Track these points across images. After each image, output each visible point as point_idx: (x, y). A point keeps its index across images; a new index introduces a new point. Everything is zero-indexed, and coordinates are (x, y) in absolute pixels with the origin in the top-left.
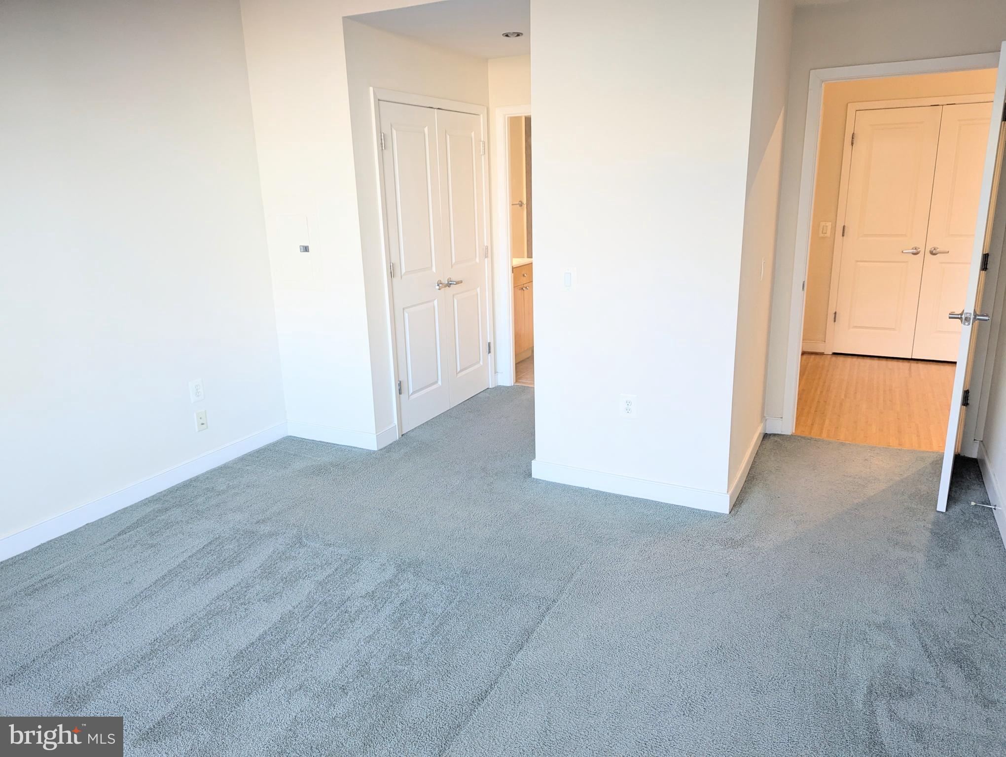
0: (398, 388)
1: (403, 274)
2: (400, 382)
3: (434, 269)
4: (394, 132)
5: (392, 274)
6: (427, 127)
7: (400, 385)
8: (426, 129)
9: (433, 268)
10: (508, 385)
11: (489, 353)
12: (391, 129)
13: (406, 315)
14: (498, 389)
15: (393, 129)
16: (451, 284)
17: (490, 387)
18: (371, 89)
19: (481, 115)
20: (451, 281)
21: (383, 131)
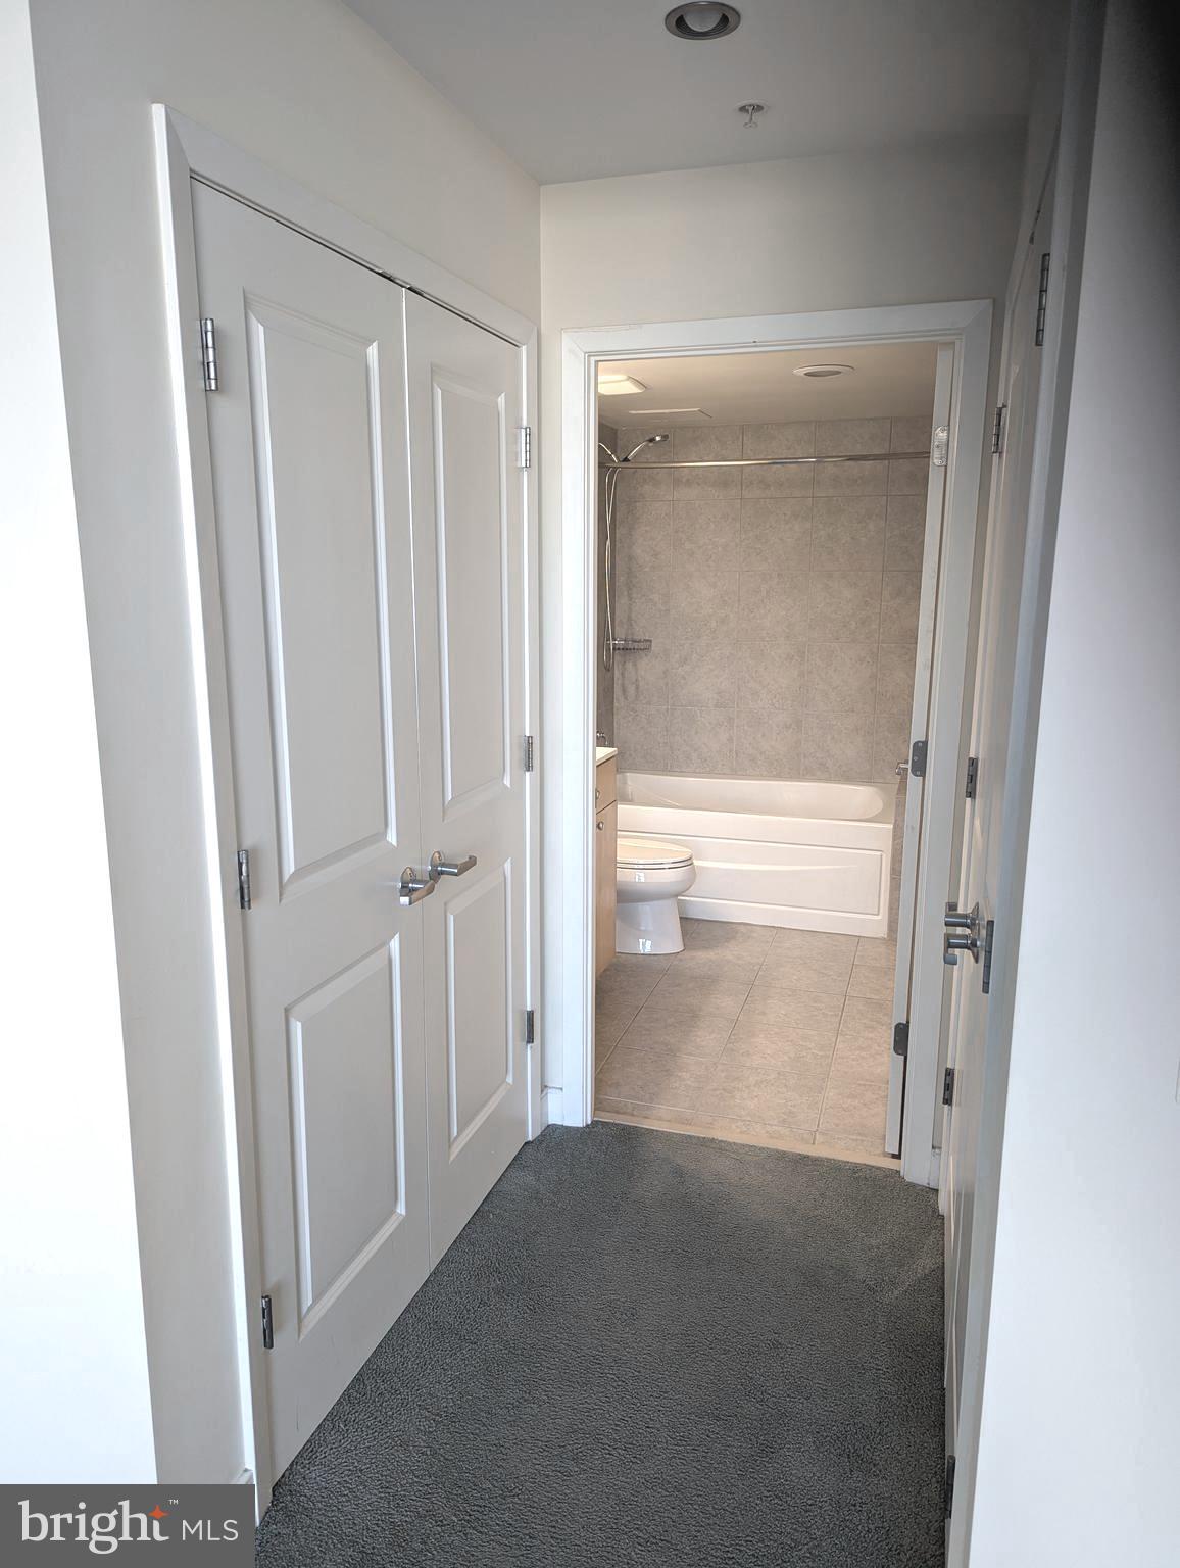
0: (261, 1323)
1: (286, 877)
2: (269, 1303)
3: (392, 837)
4: (259, 333)
5: (243, 895)
6: (375, 344)
7: (267, 1312)
8: (373, 352)
9: (389, 831)
10: (580, 1124)
11: (528, 1042)
12: (246, 318)
13: (297, 1028)
14: (554, 1137)
15: (254, 321)
16: (442, 872)
17: (530, 1139)
18: (158, 113)
19: (524, 348)
20: (443, 865)
21: (210, 312)
